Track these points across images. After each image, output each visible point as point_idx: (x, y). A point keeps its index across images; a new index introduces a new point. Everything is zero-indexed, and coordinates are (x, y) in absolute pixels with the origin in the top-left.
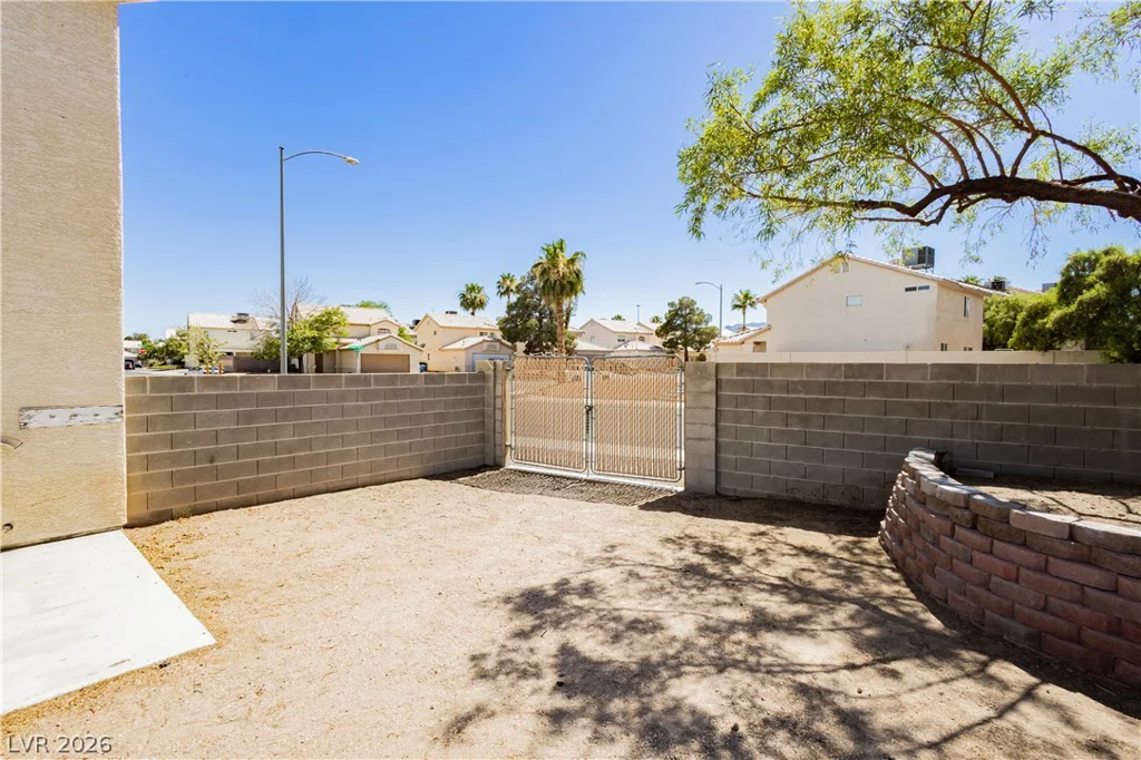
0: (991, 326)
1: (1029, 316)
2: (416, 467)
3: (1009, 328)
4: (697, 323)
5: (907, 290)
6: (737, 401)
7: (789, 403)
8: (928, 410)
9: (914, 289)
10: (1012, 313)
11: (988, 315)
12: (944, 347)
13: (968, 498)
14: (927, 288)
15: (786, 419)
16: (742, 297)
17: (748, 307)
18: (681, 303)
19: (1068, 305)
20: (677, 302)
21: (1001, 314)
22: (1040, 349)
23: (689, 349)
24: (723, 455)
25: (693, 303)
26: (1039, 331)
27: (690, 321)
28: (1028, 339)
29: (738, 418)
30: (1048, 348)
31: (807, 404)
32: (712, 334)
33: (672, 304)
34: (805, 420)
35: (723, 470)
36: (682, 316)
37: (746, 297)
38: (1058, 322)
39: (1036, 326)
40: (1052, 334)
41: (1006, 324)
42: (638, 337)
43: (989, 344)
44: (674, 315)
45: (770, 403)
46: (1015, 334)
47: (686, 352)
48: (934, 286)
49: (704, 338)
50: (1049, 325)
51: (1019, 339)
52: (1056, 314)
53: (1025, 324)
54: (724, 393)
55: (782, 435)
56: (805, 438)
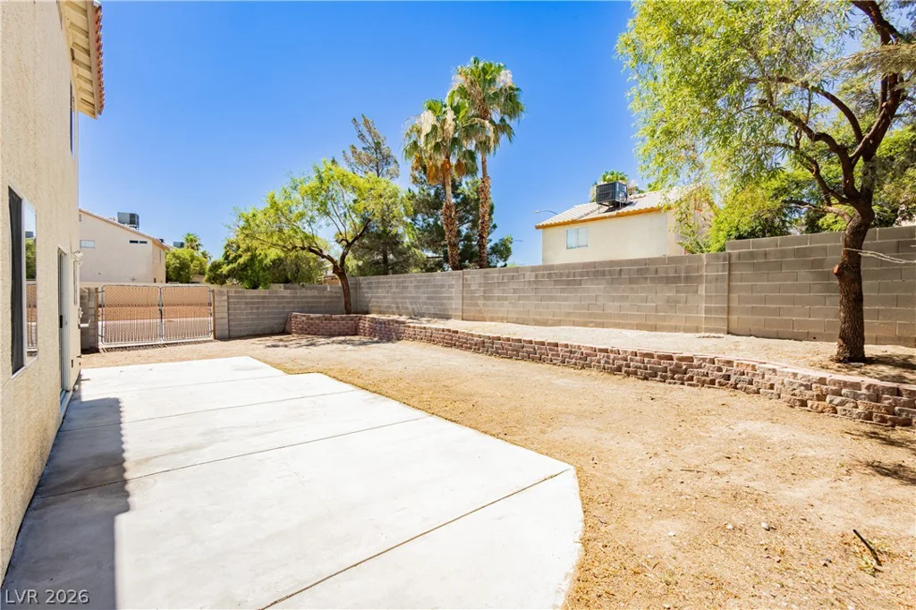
1: (213, 266)
5: (131, 242)
6: (234, 303)
9: (136, 242)
10: (178, 261)
14: (145, 242)
21: (173, 261)
26: (219, 275)
28: (214, 279)
29: (235, 309)
31: (258, 303)
35: (232, 328)
48: (150, 242)
51: (209, 278)
54: (231, 300)
55: (251, 313)
56: (258, 314)
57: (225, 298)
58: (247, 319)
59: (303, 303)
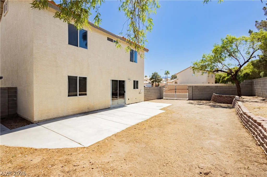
0: (216, 79)
1: (223, 78)
2: (156, 98)
3: (219, 80)
4: (158, 78)
6: (194, 90)
7: (200, 90)
8: (214, 90)
10: (220, 77)
11: (216, 77)
12: (209, 83)
13: (219, 95)
15: (200, 91)
16: (167, 72)
17: (168, 74)
18: (155, 73)
19: (228, 77)
20: (154, 73)
21: (218, 77)
22: (224, 83)
23: (156, 83)
24: (193, 95)
25: (157, 73)
27: (157, 77)
29: (195, 91)
30: (225, 83)
31: (202, 90)
32: (161, 80)
33: (153, 74)
34: (202, 91)
35: (193, 97)
36: (155, 76)
37: (168, 72)
38: (227, 79)
39: (224, 80)
40: (226, 81)
41: (219, 79)
42: (145, 80)
43: (216, 83)
44: (153, 76)
45: (198, 90)
46: (220, 81)
47: (156, 84)
49: (159, 81)
50: (225, 80)
51: (221, 82)
52: (226, 78)
53: (222, 79)
54: (193, 89)
55: (199, 93)
56: (202, 93)
57: (191, 88)
58: (198, 95)
59: (221, 90)
